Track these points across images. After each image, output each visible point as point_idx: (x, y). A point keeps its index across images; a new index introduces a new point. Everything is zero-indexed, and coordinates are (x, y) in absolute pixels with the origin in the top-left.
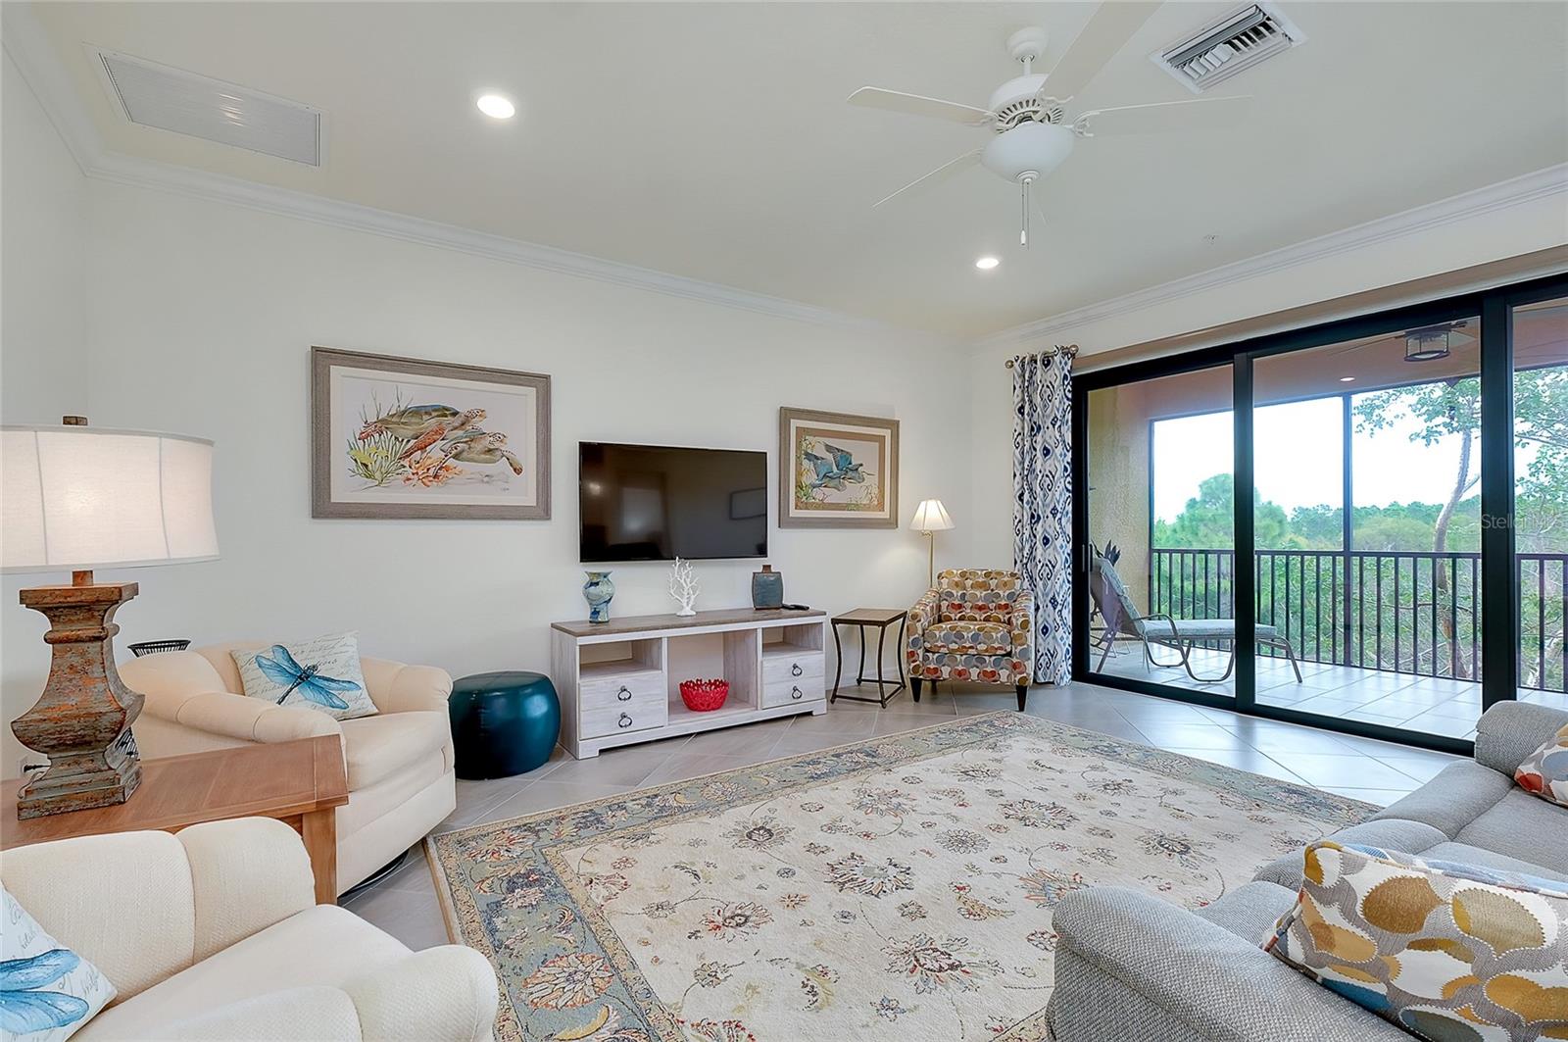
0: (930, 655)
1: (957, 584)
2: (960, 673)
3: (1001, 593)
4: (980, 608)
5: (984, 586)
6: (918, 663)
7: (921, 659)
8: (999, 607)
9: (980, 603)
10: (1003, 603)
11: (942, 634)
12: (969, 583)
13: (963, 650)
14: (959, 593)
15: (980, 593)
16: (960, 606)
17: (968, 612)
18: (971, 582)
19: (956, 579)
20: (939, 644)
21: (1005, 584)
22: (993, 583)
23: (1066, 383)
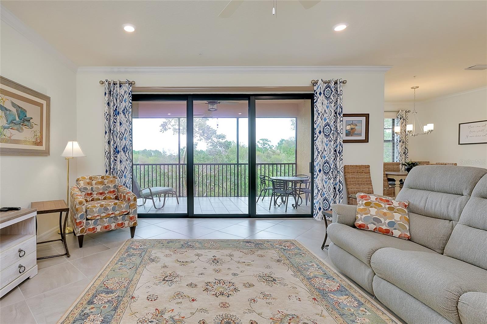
0: (90, 221)
1: (88, 183)
2: (106, 227)
3: (110, 185)
4: (101, 194)
5: (102, 183)
6: (83, 227)
7: (85, 225)
8: (110, 192)
9: (101, 191)
10: (112, 190)
11: (97, 210)
12: (94, 182)
13: (108, 216)
14: (89, 187)
15: (100, 187)
16: (91, 194)
17: (95, 196)
18: (95, 182)
19: (88, 181)
20: (96, 215)
21: (112, 182)
22: (106, 181)
23: (130, 96)
